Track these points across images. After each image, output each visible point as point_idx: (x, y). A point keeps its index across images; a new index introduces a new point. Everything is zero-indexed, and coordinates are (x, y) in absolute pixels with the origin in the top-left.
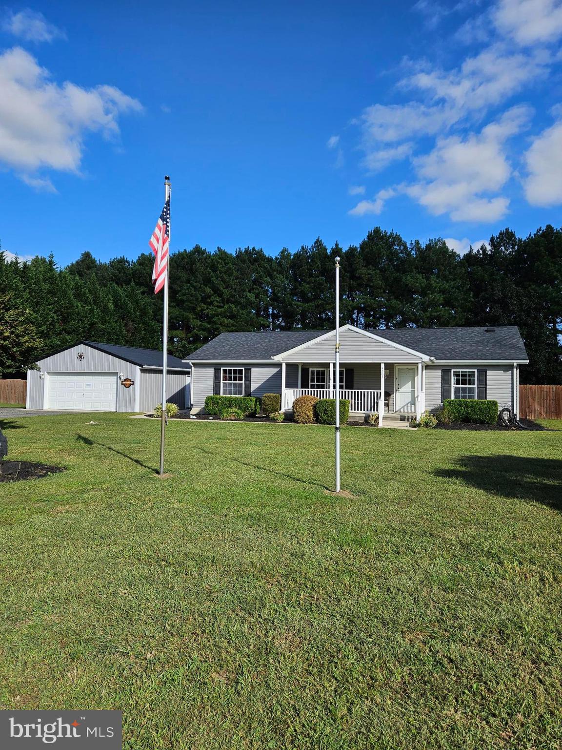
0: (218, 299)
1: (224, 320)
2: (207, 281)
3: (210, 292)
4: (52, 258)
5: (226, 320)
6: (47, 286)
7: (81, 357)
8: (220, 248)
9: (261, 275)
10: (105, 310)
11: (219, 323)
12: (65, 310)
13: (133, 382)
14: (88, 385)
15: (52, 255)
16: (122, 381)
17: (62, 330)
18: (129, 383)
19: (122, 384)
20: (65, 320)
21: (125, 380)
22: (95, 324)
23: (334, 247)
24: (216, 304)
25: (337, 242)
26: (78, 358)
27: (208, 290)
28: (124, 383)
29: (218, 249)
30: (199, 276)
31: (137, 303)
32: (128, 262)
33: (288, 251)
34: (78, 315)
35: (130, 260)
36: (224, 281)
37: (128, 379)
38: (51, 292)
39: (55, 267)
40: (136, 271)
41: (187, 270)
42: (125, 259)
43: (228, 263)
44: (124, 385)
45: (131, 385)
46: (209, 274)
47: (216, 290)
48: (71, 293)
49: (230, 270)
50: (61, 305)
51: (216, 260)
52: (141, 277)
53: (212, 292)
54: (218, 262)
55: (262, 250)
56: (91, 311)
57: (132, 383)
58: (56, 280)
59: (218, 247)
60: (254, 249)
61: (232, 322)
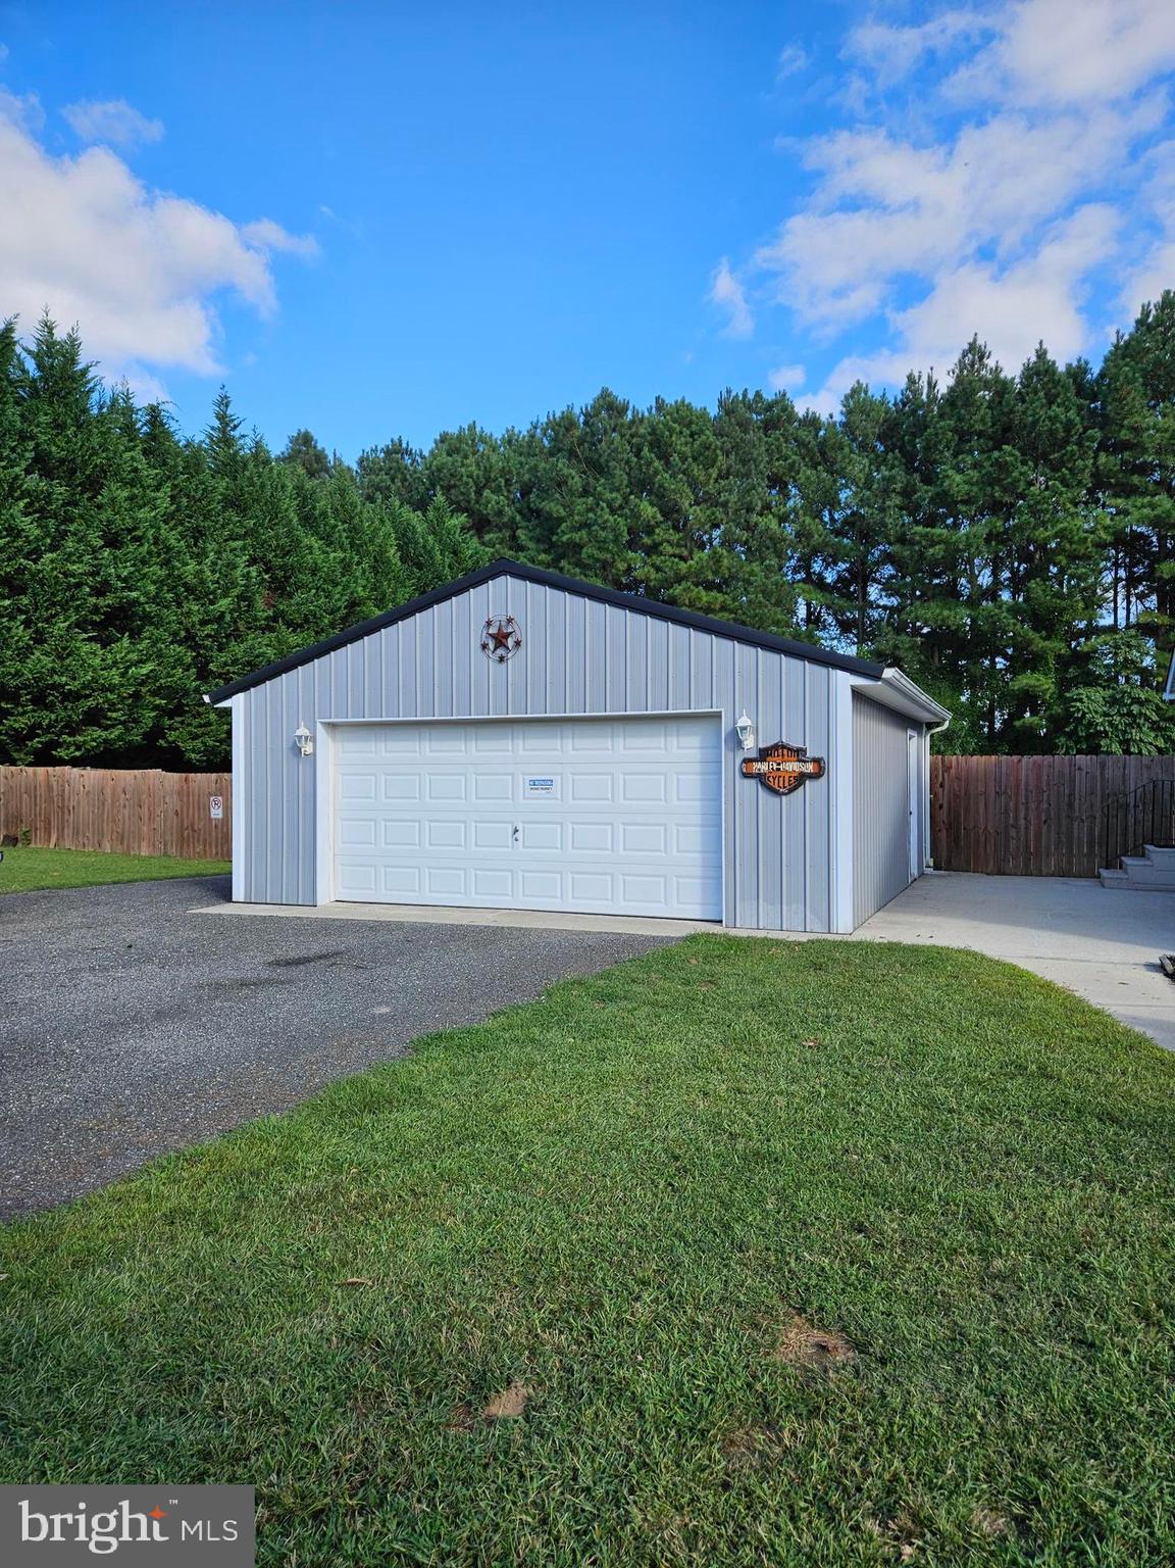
0: (675, 537)
1: (699, 593)
2: (643, 485)
3: (654, 517)
4: (227, 406)
5: (703, 593)
6: (222, 484)
7: (500, 639)
8: (663, 401)
9: (794, 462)
10: (379, 564)
11: (687, 602)
12: (276, 556)
13: (817, 761)
14: (541, 784)
15: (226, 397)
16: (747, 761)
17: (275, 619)
18: (793, 767)
19: (746, 775)
20: (280, 587)
21: (764, 754)
22: (358, 605)
23: (1034, 359)
24: (669, 550)
25: (1041, 343)
26: (484, 647)
27: (648, 511)
28: (763, 767)
29: (657, 402)
30: (618, 472)
31: (455, 553)
32: (409, 452)
33: (866, 392)
34: (314, 574)
35: (414, 447)
36: (694, 484)
37: (783, 747)
38: (234, 502)
39: (236, 433)
40: (439, 470)
41: (579, 462)
42: (404, 445)
43: (702, 432)
44: (761, 778)
45: (801, 779)
46: (649, 464)
47: (670, 511)
48: (289, 506)
49: (708, 449)
50: (265, 541)
51: (666, 425)
52: (454, 486)
53: (659, 516)
54: (671, 431)
55: (784, 395)
56: (346, 567)
57: (810, 768)
58: (245, 467)
59: (657, 399)
60: (758, 394)
61: (720, 597)
